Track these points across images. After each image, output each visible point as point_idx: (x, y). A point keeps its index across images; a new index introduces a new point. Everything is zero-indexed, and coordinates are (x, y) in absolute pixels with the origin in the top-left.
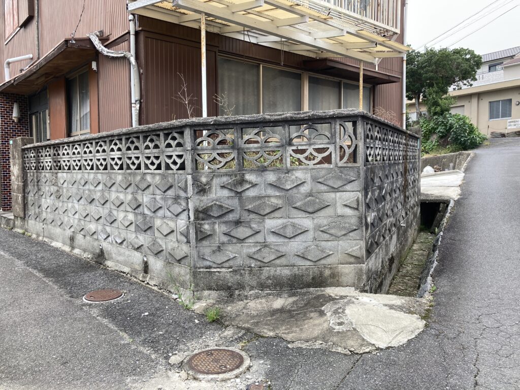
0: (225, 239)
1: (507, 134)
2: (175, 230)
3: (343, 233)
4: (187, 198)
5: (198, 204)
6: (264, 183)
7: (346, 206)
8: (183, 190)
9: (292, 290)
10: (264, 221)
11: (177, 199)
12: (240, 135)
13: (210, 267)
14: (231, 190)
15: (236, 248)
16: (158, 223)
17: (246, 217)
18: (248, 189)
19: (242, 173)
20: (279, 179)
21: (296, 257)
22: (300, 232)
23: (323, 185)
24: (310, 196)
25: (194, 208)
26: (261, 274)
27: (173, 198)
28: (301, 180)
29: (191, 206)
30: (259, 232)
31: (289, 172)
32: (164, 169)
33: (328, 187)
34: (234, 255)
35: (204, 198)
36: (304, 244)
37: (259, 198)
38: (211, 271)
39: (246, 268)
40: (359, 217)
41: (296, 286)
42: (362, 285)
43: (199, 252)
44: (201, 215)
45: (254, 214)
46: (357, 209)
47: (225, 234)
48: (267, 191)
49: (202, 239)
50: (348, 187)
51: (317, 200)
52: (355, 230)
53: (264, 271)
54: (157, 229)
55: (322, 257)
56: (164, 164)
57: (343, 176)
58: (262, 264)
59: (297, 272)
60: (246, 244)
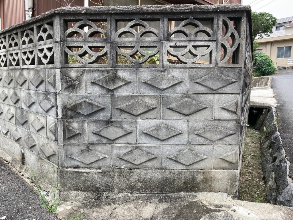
0: (94, 139)
1: (287, 68)
2: (45, 126)
3: (219, 137)
4: (56, 94)
5: (66, 101)
6: (139, 81)
7: (224, 109)
8: (52, 85)
9: (163, 193)
10: (136, 121)
11: (47, 93)
12: (114, 26)
13: (78, 167)
14: (102, 87)
15: (106, 148)
16: (32, 117)
17: (118, 116)
18: (121, 86)
19: (116, 69)
20: (154, 78)
21: (168, 160)
22: (174, 135)
23: (200, 86)
24: (186, 97)
25: (63, 105)
26: (131, 176)
27: (44, 93)
28: (177, 79)
29: (59, 103)
30: (130, 133)
31: (165, 70)
32: (37, 64)
33: (206, 89)
34: (104, 156)
35: (73, 95)
36: (177, 147)
37: (133, 97)
38: (79, 172)
39: (115, 170)
40: (236, 122)
41: (166, 190)
42: (235, 191)
43: (66, 151)
44: (69, 113)
45: (126, 114)
46: (235, 113)
47: (94, 133)
48: (141, 90)
49: (70, 138)
50: (228, 89)
51: (194, 102)
52: (232, 134)
53: (135, 174)
54: (31, 124)
55: (195, 161)
56: (37, 59)
57: (223, 77)
58: (132, 166)
59: (169, 176)
60: (117, 145)
